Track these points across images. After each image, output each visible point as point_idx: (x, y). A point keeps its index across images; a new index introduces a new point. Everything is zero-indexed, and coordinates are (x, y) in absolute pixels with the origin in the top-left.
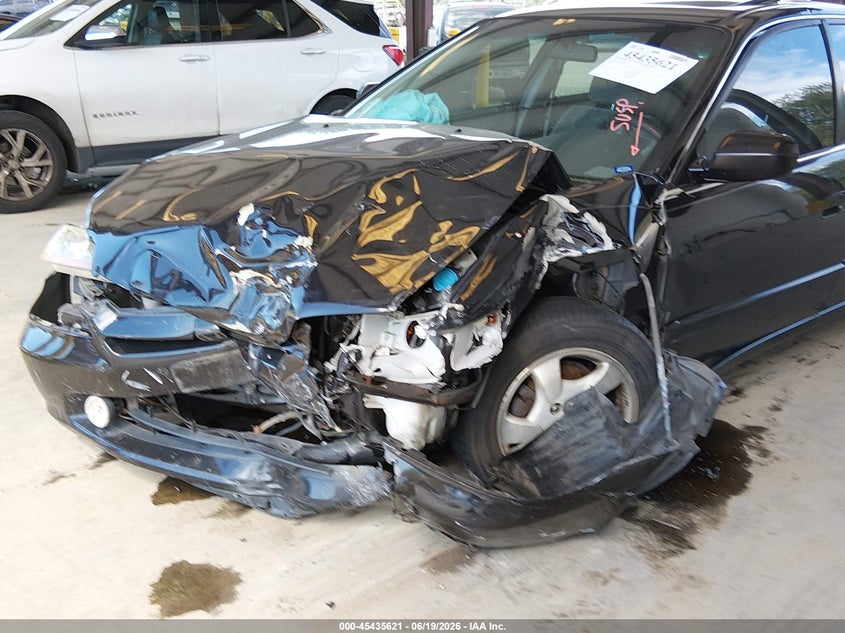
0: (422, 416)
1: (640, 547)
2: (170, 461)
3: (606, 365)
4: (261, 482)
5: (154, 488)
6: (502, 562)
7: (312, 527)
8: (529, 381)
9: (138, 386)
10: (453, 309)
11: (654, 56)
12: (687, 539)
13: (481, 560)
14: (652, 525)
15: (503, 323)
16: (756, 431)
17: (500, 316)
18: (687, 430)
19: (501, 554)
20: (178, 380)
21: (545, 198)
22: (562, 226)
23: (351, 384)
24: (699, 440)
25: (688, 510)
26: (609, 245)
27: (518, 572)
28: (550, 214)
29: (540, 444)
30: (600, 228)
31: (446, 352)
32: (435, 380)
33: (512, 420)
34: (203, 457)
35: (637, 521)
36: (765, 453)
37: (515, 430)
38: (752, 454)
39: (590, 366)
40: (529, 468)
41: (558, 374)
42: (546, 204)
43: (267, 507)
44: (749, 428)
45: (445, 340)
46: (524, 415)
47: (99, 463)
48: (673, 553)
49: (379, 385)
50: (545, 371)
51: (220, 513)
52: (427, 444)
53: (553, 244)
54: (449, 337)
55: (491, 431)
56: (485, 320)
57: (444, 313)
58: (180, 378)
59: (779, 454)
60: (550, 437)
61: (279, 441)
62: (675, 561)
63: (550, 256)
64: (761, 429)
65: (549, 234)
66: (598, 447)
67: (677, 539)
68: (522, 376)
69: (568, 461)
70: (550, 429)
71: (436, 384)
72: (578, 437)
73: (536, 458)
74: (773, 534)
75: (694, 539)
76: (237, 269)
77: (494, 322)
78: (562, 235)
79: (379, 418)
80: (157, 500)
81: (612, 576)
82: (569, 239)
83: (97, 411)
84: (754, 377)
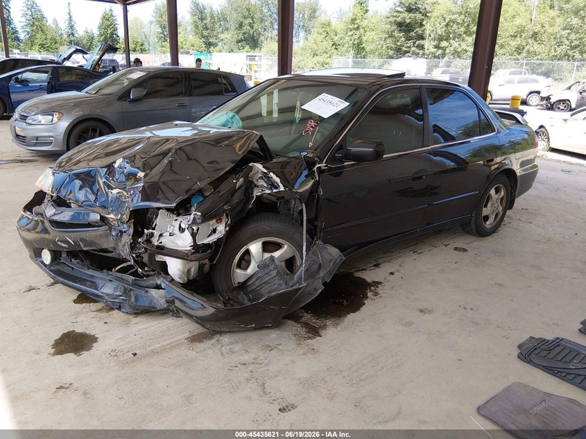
0: (184, 266)
1: (296, 335)
2: (76, 282)
3: (286, 246)
4: (116, 295)
5: (75, 297)
6: (226, 339)
7: (141, 319)
8: (248, 252)
9: (63, 245)
10: (196, 214)
11: (331, 100)
12: (320, 332)
13: (217, 337)
14: (306, 325)
15: (226, 223)
16: (377, 284)
17: (224, 219)
18: (319, 278)
19: (228, 335)
20: (81, 243)
21: (251, 165)
22: (261, 178)
23: (145, 248)
24: (325, 284)
25: (326, 318)
26: (282, 188)
27: (232, 343)
28: (253, 172)
29: (250, 283)
30: (278, 180)
31: (194, 235)
32: (189, 248)
33: (238, 271)
34: (91, 282)
35: (299, 323)
36: (376, 294)
37: (240, 275)
38: (370, 294)
39: (279, 246)
40: (247, 294)
41: (261, 250)
42: (251, 167)
43: (119, 308)
44: (374, 282)
45: (193, 229)
46: (246, 269)
47: (52, 284)
48: (310, 338)
49: (161, 249)
50: (255, 248)
51: (100, 310)
52: (189, 280)
53: (258, 187)
54: (195, 228)
55: (228, 275)
56: (214, 221)
57: (192, 216)
58: (82, 242)
59: (384, 295)
60: (254, 279)
61: (126, 276)
62: (310, 342)
63: (257, 193)
64: (380, 283)
65: (256, 182)
66: (274, 285)
67: (314, 332)
68: (243, 250)
69: (263, 291)
70: (253, 275)
71: (190, 250)
72: (266, 279)
73: (249, 289)
74: (362, 331)
75: (323, 332)
76: (112, 188)
77: (221, 222)
78: (261, 182)
79: (164, 266)
80: (75, 302)
81: (275, 347)
82: (265, 185)
83: (47, 257)
84: (388, 259)
